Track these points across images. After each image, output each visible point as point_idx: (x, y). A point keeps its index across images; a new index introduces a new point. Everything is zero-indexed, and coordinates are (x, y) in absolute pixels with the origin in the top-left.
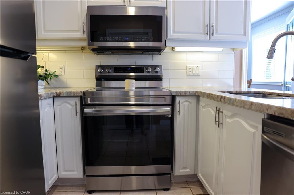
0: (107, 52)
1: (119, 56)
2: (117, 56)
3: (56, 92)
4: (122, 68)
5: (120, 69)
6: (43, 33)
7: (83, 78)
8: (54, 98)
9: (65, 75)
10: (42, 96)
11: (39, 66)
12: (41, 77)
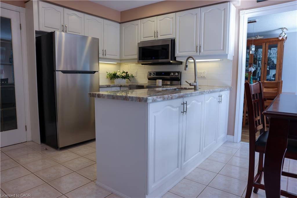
3: (121, 85)
7: (144, 78)
9: (137, 76)
10: (110, 86)
11: (124, 72)
12: (123, 77)
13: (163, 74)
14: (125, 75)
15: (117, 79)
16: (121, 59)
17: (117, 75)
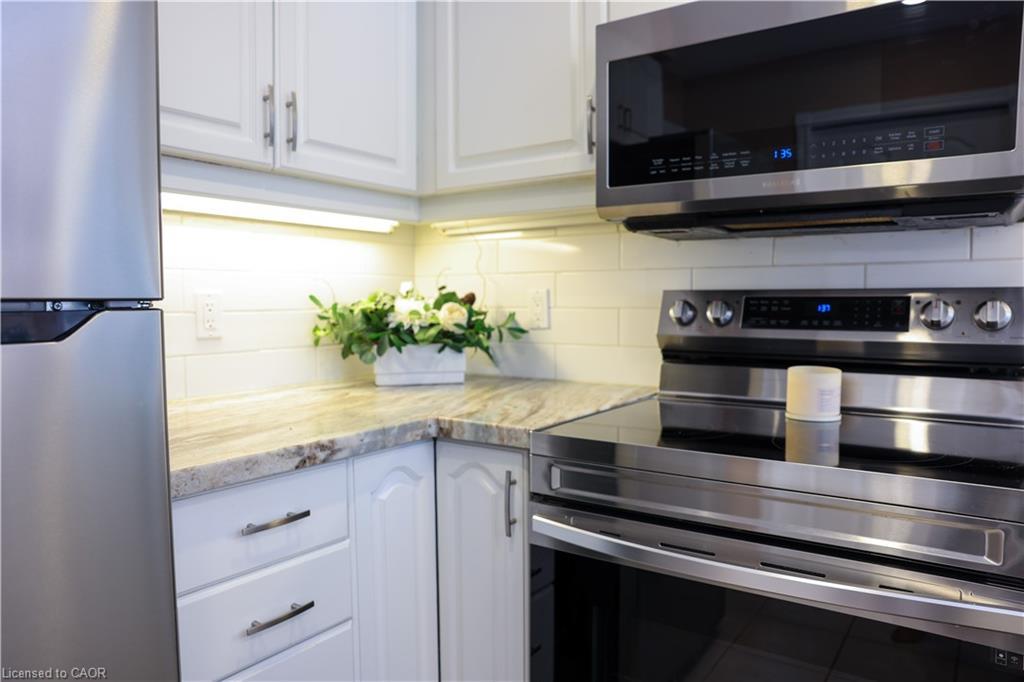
0: (698, 231)
1: (779, 240)
2: (771, 240)
3: (438, 421)
4: (786, 302)
5: (774, 309)
6: (452, 168)
7: (619, 345)
8: (439, 443)
9: (549, 328)
10: (336, 447)
11: (450, 297)
12: (450, 340)
13: (824, 308)
14: (464, 322)
15: (394, 349)
16: (429, 191)
17: (393, 320)
